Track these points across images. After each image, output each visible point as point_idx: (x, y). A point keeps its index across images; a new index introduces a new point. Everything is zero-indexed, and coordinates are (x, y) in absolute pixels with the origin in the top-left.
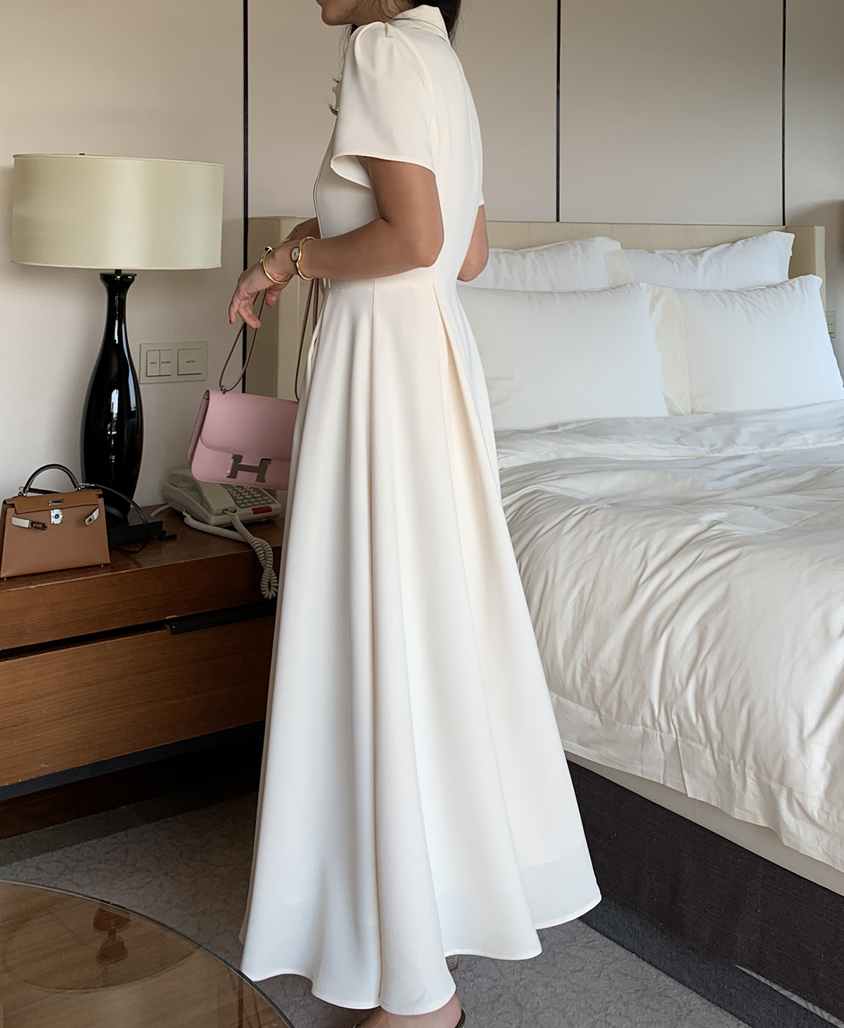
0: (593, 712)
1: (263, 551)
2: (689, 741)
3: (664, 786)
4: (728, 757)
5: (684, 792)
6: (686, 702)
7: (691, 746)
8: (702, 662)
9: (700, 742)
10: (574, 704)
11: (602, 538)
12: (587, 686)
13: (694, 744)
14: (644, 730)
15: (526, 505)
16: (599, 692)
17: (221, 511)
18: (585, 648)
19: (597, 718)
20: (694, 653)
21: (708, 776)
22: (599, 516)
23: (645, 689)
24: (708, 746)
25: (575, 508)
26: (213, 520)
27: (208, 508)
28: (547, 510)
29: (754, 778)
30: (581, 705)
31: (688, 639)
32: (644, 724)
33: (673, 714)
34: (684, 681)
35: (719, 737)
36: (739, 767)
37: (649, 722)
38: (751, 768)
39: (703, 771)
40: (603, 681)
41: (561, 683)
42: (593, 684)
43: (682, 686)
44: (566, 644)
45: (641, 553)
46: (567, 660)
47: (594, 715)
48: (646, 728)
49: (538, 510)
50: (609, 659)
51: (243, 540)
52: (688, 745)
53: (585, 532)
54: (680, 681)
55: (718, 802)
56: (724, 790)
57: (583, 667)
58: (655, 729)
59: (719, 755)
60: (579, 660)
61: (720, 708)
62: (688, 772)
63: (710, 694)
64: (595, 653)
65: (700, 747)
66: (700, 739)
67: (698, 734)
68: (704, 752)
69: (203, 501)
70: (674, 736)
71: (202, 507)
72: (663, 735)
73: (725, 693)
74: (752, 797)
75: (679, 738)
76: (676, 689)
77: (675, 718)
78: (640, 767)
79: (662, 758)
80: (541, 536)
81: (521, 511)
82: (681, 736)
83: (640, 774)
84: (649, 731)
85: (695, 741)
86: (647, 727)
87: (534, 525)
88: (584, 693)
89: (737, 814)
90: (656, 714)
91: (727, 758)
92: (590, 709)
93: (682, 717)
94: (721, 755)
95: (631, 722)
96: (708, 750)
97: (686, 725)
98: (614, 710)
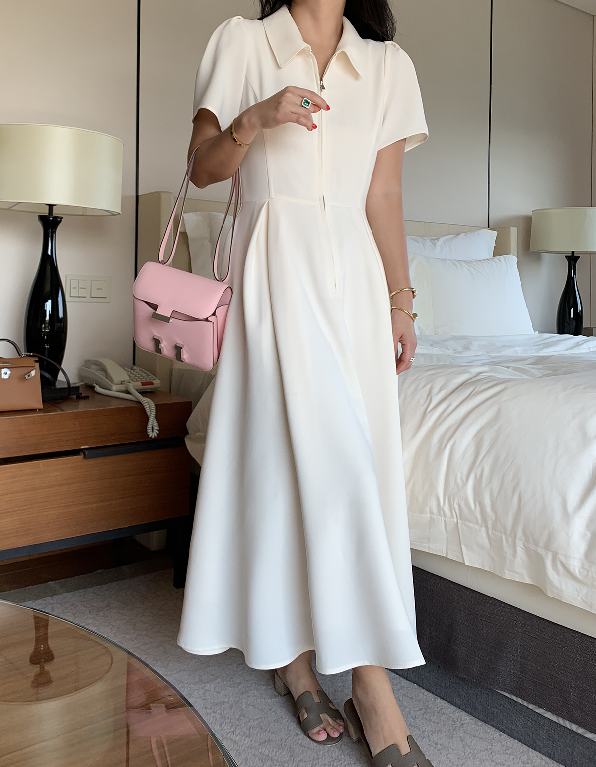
1: (148, 406)
2: (467, 523)
3: (446, 559)
4: (501, 532)
5: (462, 561)
6: (466, 494)
7: (469, 526)
8: (479, 464)
9: (477, 523)
13: (472, 525)
14: (430, 516)
17: (120, 382)
20: (472, 458)
21: (484, 549)
23: (432, 486)
24: (484, 526)
26: (114, 388)
27: (111, 380)
29: (523, 547)
31: (466, 449)
32: (431, 513)
33: (455, 504)
34: (464, 479)
35: (493, 517)
36: (510, 539)
37: (435, 510)
38: (520, 540)
39: (477, 544)
43: (463, 483)
45: (427, 392)
51: (135, 400)
52: (466, 526)
54: (461, 479)
55: (491, 568)
56: (496, 558)
58: (440, 516)
59: (492, 533)
61: (495, 496)
62: (466, 546)
63: (486, 486)
65: (477, 527)
66: (477, 521)
67: (476, 517)
68: (480, 531)
69: (108, 376)
70: (456, 521)
71: (106, 380)
72: (446, 519)
73: (499, 485)
74: (520, 561)
75: (459, 521)
76: (458, 485)
77: (456, 507)
78: (428, 545)
79: (445, 536)
82: (461, 520)
83: (426, 550)
84: (435, 517)
85: (472, 522)
86: (433, 515)
89: (508, 575)
90: (442, 504)
91: (499, 534)
93: (462, 505)
94: (494, 531)
95: (421, 512)
96: (483, 529)
97: (465, 510)
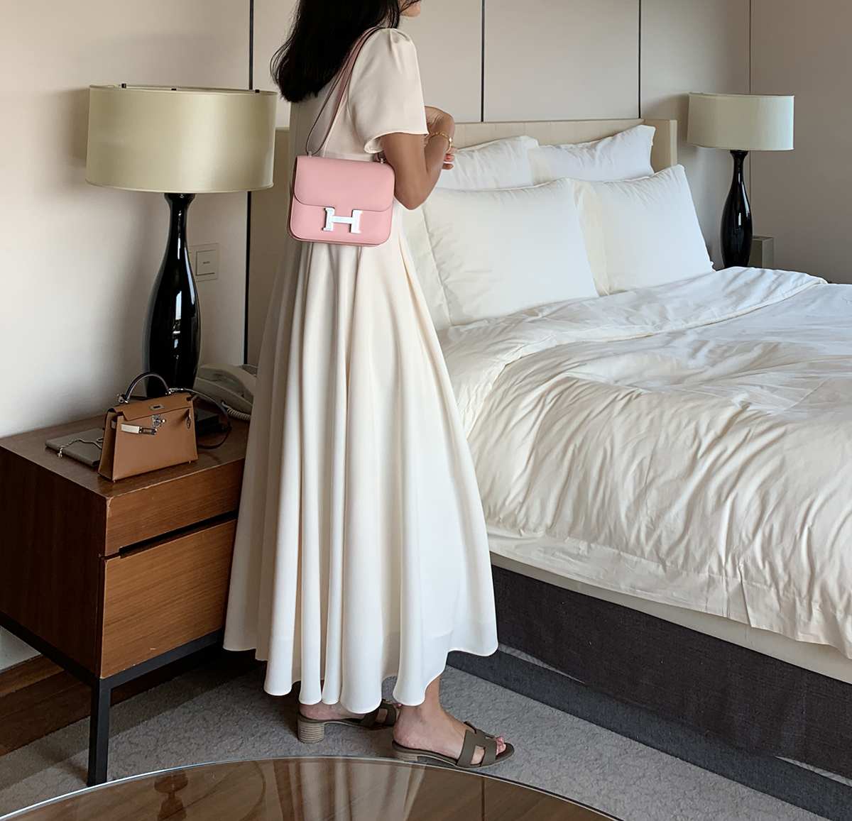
0: (656, 564)
2: (754, 584)
3: (727, 619)
5: (747, 623)
6: (753, 553)
7: (756, 587)
8: (767, 521)
10: (636, 558)
11: (652, 420)
12: (651, 543)
13: (759, 585)
14: (710, 576)
15: (568, 391)
16: (665, 547)
18: (649, 512)
19: (661, 568)
20: (758, 513)
21: (771, 610)
22: (643, 401)
23: (712, 544)
24: (773, 586)
25: (617, 394)
28: (590, 396)
29: (820, 609)
30: (644, 558)
31: (751, 501)
32: (710, 570)
33: (741, 562)
34: (751, 536)
35: (786, 579)
36: (805, 601)
37: (715, 569)
38: (817, 601)
39: (766, 606)
40: (668, 538)
41: (625, 541)
42: (659, 541)
43: (749, 539)
44: (629, 509)
45: (693, 432)
46: (631, 523)
47: (658, 566)
48: (711, 575)
49: (581, 396)
50: (675, 520)
52: (753, 586)
53: (634, 415)
54: (747, 536)
55: (780, 630)
56: (787, 621)
57: (647, 527)
58: (721, 574)
59: (784, 594)
60: (643, 521)
61: (788, 556)
62: (753, 608)
63: (777, 545)
64: (660, 514)
65: (765, 587)
66: (765, 582)
67: (764, 577)
68: (769, 591)
70: (740, 580)
72: (728, 579)
73: (792, 544)
74: (817, 623)
75: (744, 580)
76: (744, 543)
77: (742, 565)
78: (704, 605)
79: (726, 597)
80: (592, 419)
81: (563, 397)
82: (746, 579)
83: (704, 611)
84: (715, 576)
85: (760, 583)
86: (713, 573)
87: (581, 409)
88: (648, 549)
89: (802, 638)
90: (723, 563)
91: (793, 595)
92: (652, 561)
93: (749, 563)
94: (786, 593)
95: (698, 570)
96: (773, 590)
97: (753, 571)
98: (681, 561)
